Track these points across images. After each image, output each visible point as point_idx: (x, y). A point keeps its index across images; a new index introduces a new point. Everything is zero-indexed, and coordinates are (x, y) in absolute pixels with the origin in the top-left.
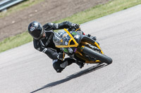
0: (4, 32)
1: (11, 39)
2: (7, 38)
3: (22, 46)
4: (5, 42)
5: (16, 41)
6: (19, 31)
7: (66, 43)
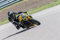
0: (34, 5)
1: (37, 8)
2: (36, 7)
3: (42, 11)
4: (35, 9)
5: (39, 8)
6: (41, 4)
7: (25, 17)
